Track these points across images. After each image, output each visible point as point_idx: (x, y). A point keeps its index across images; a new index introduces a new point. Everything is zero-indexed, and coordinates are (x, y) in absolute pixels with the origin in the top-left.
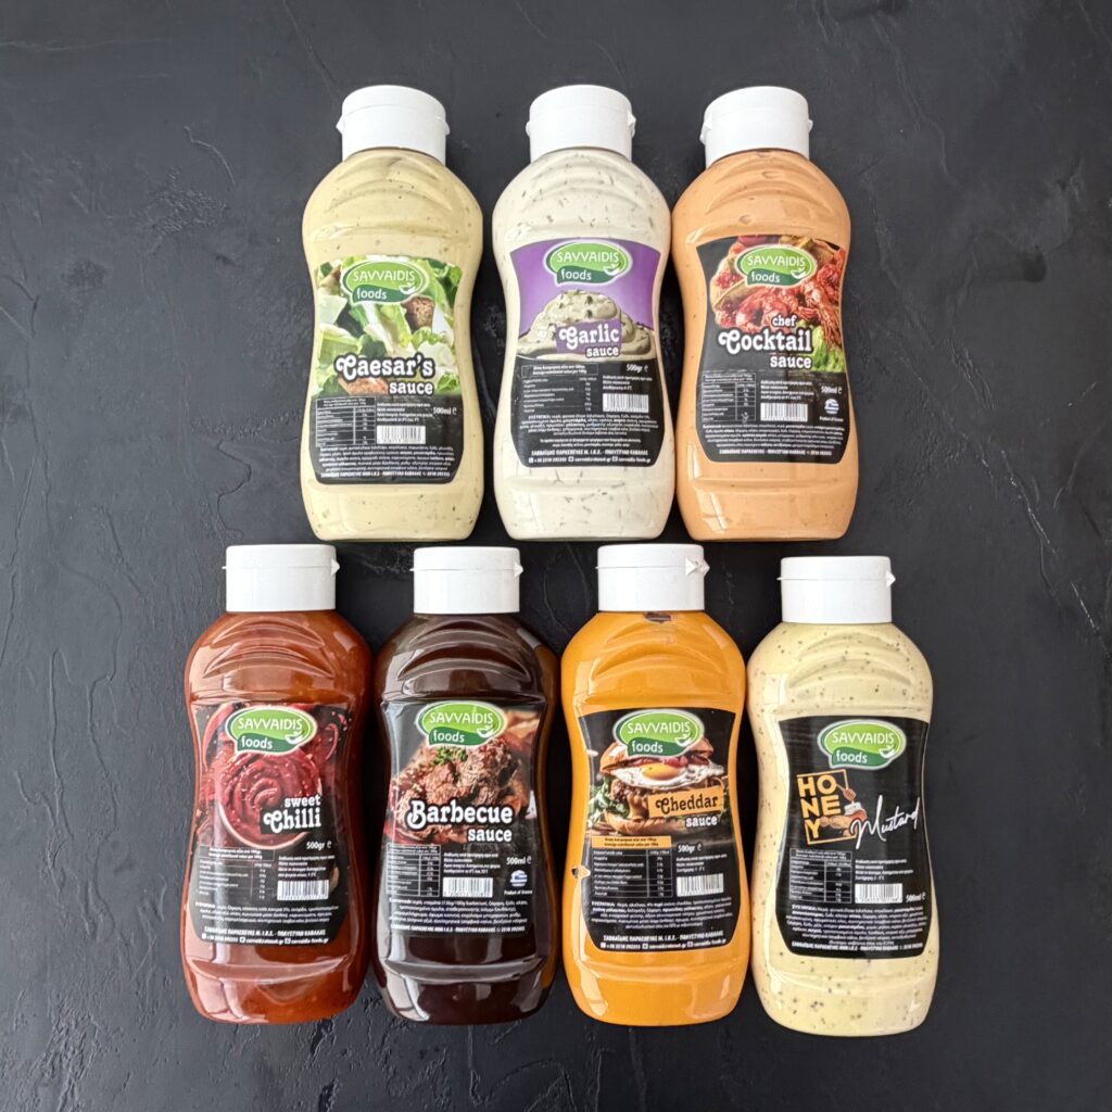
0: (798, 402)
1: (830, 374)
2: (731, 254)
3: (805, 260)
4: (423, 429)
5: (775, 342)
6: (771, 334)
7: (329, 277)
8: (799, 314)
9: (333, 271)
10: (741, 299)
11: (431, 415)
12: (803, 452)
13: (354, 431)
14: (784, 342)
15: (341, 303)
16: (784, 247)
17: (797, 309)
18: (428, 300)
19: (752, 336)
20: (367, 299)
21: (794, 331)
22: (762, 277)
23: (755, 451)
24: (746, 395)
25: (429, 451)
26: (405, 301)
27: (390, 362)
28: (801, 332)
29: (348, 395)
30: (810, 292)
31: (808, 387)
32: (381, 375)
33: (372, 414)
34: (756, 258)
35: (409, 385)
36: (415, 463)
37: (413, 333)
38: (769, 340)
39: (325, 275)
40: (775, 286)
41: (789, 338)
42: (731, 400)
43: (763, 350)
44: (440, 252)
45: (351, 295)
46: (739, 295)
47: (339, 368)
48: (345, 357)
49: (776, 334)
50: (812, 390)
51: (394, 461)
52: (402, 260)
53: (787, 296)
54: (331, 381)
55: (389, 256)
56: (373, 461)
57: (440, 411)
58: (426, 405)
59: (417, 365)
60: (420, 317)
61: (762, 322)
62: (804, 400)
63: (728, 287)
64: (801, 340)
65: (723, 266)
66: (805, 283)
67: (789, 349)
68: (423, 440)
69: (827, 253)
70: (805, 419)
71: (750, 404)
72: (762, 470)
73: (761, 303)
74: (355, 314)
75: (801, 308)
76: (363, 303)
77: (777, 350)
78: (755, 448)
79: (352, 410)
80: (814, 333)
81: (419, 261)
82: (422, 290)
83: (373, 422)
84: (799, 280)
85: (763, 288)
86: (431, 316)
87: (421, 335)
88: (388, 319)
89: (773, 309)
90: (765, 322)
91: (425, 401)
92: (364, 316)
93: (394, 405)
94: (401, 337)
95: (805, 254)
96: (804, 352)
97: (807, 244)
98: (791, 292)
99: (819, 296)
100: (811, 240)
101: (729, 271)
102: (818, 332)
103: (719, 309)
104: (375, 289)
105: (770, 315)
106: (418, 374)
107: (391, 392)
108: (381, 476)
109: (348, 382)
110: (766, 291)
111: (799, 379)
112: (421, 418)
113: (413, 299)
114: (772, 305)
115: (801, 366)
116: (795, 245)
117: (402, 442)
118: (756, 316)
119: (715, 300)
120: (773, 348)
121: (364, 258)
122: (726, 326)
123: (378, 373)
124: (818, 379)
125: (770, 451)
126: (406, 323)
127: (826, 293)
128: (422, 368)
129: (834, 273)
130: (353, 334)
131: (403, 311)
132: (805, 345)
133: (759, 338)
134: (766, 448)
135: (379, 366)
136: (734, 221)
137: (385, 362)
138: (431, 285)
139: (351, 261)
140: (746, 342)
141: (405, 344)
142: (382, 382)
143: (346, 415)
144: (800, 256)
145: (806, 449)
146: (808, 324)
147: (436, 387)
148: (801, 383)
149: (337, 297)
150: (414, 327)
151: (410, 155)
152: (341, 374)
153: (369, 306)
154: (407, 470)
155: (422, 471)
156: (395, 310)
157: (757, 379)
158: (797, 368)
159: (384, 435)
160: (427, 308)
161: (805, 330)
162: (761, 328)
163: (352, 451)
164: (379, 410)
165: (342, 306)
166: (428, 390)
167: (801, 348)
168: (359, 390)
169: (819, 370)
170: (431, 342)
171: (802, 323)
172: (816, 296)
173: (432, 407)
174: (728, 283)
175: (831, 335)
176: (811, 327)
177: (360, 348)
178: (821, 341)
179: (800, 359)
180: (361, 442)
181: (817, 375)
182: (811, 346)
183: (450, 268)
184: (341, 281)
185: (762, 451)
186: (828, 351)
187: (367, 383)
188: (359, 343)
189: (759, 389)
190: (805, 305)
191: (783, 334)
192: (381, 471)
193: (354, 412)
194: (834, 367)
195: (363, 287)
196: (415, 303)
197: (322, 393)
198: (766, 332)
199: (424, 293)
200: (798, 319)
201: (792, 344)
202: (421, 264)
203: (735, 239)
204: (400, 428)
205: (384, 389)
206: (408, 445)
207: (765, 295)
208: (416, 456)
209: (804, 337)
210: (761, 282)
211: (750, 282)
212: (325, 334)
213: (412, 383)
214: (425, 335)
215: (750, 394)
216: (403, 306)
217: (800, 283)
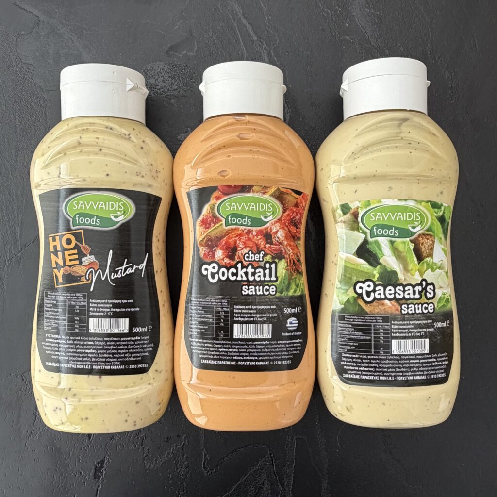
0: (263, 322)
1: (292, 297)
2: (212, 201)
3: (273, 206)
4: (427, 340)
5: (246, 274)
6: (243, 267)
7: (348, 216)
8: (266, 250)
9: (352, 211)
10: (219, 238)
11: (433, 329)
12: (267, 363)
13: (373, 343)
14: (254, 274)
15: (360, 238)
16: (256, 195)
17: (265, 247)
18: (431, 236)
19: (228, 269)
20: (382, 236)
21: (262, 264)
22: (237, 221)
23: (228, 363)
24: (222, 317)
25: (431, 358)
26: (412, 238)
27: (401, 288)
28: (268, 266)
29: (367, 313)
30: (277, 232)
31: (273, 309)
32: (394, 298)
33: (388, 330)
34: (233, 204)
35: (416, 306)
36: (421, 369)
37: (419, 264)
38: (241, 272)
39: (345, 213)
40: (247, 228)
41: (257, 271)
42: (211, 320)
43: (236, 280)
44: (438, 195)
45: (368, 231)
46: (218, 235)
47: (359, 291)
48: (364, 282)
49: (247, 267)
50: (276, 312)
51: (406, 368)
52: (411, 204)
53: (257, 236)
54: (352, 301)
55: (400, 200)
56: (388, 368)
57: (439, 325)
58: (429, 321)
59: (423, 289)
60: (424, 249)
61: (236, 257)
62: (269, 321)
63: (208, 228)
64: (267, 272)
65: (206, 209)
66: (272, 224)
67: (258, 279)
68: (427, 351)
69: (291, 198)
70: (270, 336)
71: (225, 324)
72: (234, 377)
73: (235, 243)
74: (372, 248)
75: (268, 245)
76: (379, 239)
77: (248, 281)
78: (229, 360)
79: (370, 326)
80: (278, 265)
81: (423, 203)
82: (425, 228)
83: (388, 337)
84: (267, 223)
85: (238, 229)
86: (432, 249)
87: (425, 265)
88: (399, 252)
89: (246, 247)
90: (239, 257)
91: (428, 318)
92: (380, 250)
93: (405, 322)
94: (411, 266)
95: (273, 200)
96: (270, 281)
97: (274, 192)
98: (259, 233)
99: (284, 235)
100: (278, 189)
101: (211, 215)
102: (282, 265)
103: (202, 245)
104: (389, 227)
105: (242, 251)
106: (424, 297)
107: (403, 312)
108: (395, 380)
109: (367, 302)
110: (240, 232)
111: (266, 304)
112: (425, 332)
113: (419, 236)
114: (244, 243)
115: (267, 293)
116: (264, 193)
117: (411, 353)
118: (231, 252)
119: (199, 238)
120: (245, 278)
121: (380, 202)
122: (208, 260)
123: (391, 297)
124: (282, 302)
125: (240, 363)
126: (414, 255)
127: (290, 231)
128: (426, 291)
129: (297, 215)
130: (371, 264)
131: (412, 246)
132: (270, 276)
133: (234, 270)
134: (237, 361)
135: (393, 291)
136: (214, 174)
137: (398, 288)
138: (432, 223)
139: (368, 203)
140: (223, 274)
141: (413, 272)
142: (396, 304)
143: (366, 330)
144: (269, 203)
145: (270, 360)
146: (273, 258)
147: (436, 306)
148: (267, 307)
149: (356, 232)
150: (420, 258)
151: (416, 116)
152: (360, 296)
153: (384, 242)
154: (415, 375)
155: (427, 375)
156: (406, 245)
157: (232, 303)
158: (264, 295)
159: (396, 346)
160: (430, 242)
161: (271, 264)
162: (236, 262)
163: (370, 359)
164: (393, 326)
165: (361, 241)
166: (430, 308)
167: (267, 278)
168: (377, 310)
169: (283, 295)
170: (433, 270)
171: (268, 258)
172: (281, 234)
173: (433, 323)
174: (210, 224)
175: (293, 266)
176: (276, 260)
177: (377, 276)
178: (284, 271)
179: (267, 287)
180: (378, 352)
181: (280, 299)
182: (276, 276)
183: (445, 207)
184: (359, 219)
185: (234, 363)
186: (290, 279)
187: (383, 304)
188: (376, 272)
189: (232, 312)
190: (271, 243)
191: (253, 267)
192: (395, 376)
193: (373, 328)
194: (295, 292)
195: (379, 226)
196: (421, 239)
197: (342, 309)
198: (239, 266)
199: (427, 230)
200: (265, 255)
201: (260, 275)
202: (424, 207)
203: (215, 189)
204: (410, 341)
205: (397, 309)
206: (416, 355)
207: (240, 235)
208: (422, 363)
209: (270, 269)
210: (236, 224)
211: (227, 224)
212: (345, 261)
213: (418, 304)
214: (428, 264)
215: (225, 316)
216: (411, 241)
217: (268, 225)
